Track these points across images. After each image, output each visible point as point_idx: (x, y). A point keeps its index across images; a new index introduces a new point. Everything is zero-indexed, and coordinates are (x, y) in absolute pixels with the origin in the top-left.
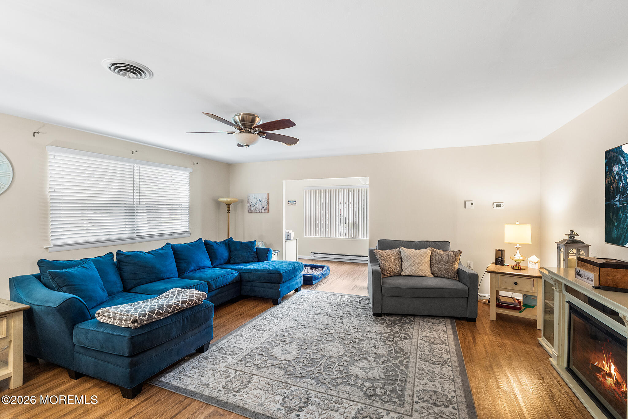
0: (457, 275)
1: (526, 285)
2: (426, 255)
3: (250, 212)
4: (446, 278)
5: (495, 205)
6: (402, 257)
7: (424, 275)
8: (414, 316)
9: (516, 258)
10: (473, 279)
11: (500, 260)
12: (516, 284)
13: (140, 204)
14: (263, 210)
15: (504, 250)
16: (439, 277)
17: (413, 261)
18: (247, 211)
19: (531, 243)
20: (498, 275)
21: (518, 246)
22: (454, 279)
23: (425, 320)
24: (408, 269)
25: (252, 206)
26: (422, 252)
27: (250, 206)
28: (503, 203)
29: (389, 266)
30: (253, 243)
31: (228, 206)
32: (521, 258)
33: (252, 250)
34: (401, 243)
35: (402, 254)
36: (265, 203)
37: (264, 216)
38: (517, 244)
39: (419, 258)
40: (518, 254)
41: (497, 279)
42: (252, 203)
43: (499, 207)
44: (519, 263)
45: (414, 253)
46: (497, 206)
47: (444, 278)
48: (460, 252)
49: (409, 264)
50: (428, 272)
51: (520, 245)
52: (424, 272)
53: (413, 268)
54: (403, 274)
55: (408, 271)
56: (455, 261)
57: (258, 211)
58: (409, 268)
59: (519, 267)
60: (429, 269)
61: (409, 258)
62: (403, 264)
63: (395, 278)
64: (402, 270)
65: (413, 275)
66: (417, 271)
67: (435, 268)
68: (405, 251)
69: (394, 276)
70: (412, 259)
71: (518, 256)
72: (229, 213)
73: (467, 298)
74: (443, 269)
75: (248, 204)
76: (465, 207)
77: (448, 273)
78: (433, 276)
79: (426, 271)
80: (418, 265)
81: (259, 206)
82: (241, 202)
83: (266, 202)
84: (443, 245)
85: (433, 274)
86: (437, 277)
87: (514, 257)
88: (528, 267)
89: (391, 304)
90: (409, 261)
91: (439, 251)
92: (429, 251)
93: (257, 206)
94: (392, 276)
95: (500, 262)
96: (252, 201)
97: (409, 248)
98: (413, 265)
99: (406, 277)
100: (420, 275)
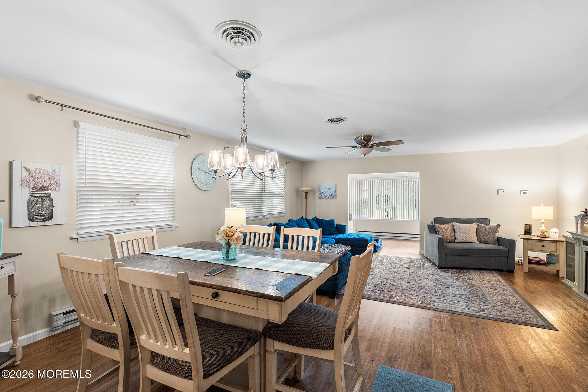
0: (497, 241)
1: (551, 248)
2: (474, 227)
3: (321, 198)
4: (489, 244)
5: (522, 192)
6: (455, 229)
7: (473, 242)
8: (469, 269)
9: (541, 229)
10: (512, 243)
11: (528, 231)
12: (543, 246)
13: (265, 192)
14: (332, 197)
15: (531, 225)
16: (483, 243)
17: (464, 232)
18: (318, 197)
19: (552, 218)
20: (529, 241)
21: (543, 221)
22: (495, 244)
23: (477, 271)
24: (460, 238)
25: (322, 194)
26: (470, 225)
27: (321, 194)
28: (528, 191)
29: (446, 236)
30: (333, 220)
31: (306, 194)
32: (545, 230)
33: (334, 226)
34: (452, 220)
35: (455, 227)
36: (333, 192)
37: (332, 202)
38: (542, 220)
39: (469, 230)
40: (543, 226)
41: (529, 244)
42: (322, 192)
43: (525, 194)
44: (544, 233)
45: (464, 226)
46: (524, 193)
47: (487, 243)
48: (499, 225)
49: (461, 234)
50: (476, 239)
51: (545, 220)
52: (473, 239)
53: (464, 237)
54: (456, 241)
55: (460, 239)
56: (496, 232)
57: (327, 197)
58: (462, 237)
59: (544, 236)
60: (476, 238)
61: (461, 229)
62: (456, 234)
63: (451, 243)
64: (456, 238)
65: (465, 241)
66: (467, 239)
67: (481, 237)
68: (458, 225)
69: (450, 242)
70: (464, 231)
71: (543, 228)
72: (306, 199)
73: (507, 256)
74: (486, 237)
75: (319, 193)
76: (498, 194)
77: (491, 240)
78: (479, 243)
79: (474, 239)
80: (468, 234)
81: (328, 194)
82: (313, 191)
83: (335, 190)
84: (485, 221)
85: (479, 241)
86: (482, 243)
87: (540, 229)
88: (550, 236)
89: (452, 261)
90: (461, 232)
91: (483, 225)
92: (475, 225)
93: (327, 193)
94: (448, 243)
95: (528, 233)
96: (323, 190)
97: (460, 223)
98: (464, 234)
99: (460, 243)
100: (470, 241)
